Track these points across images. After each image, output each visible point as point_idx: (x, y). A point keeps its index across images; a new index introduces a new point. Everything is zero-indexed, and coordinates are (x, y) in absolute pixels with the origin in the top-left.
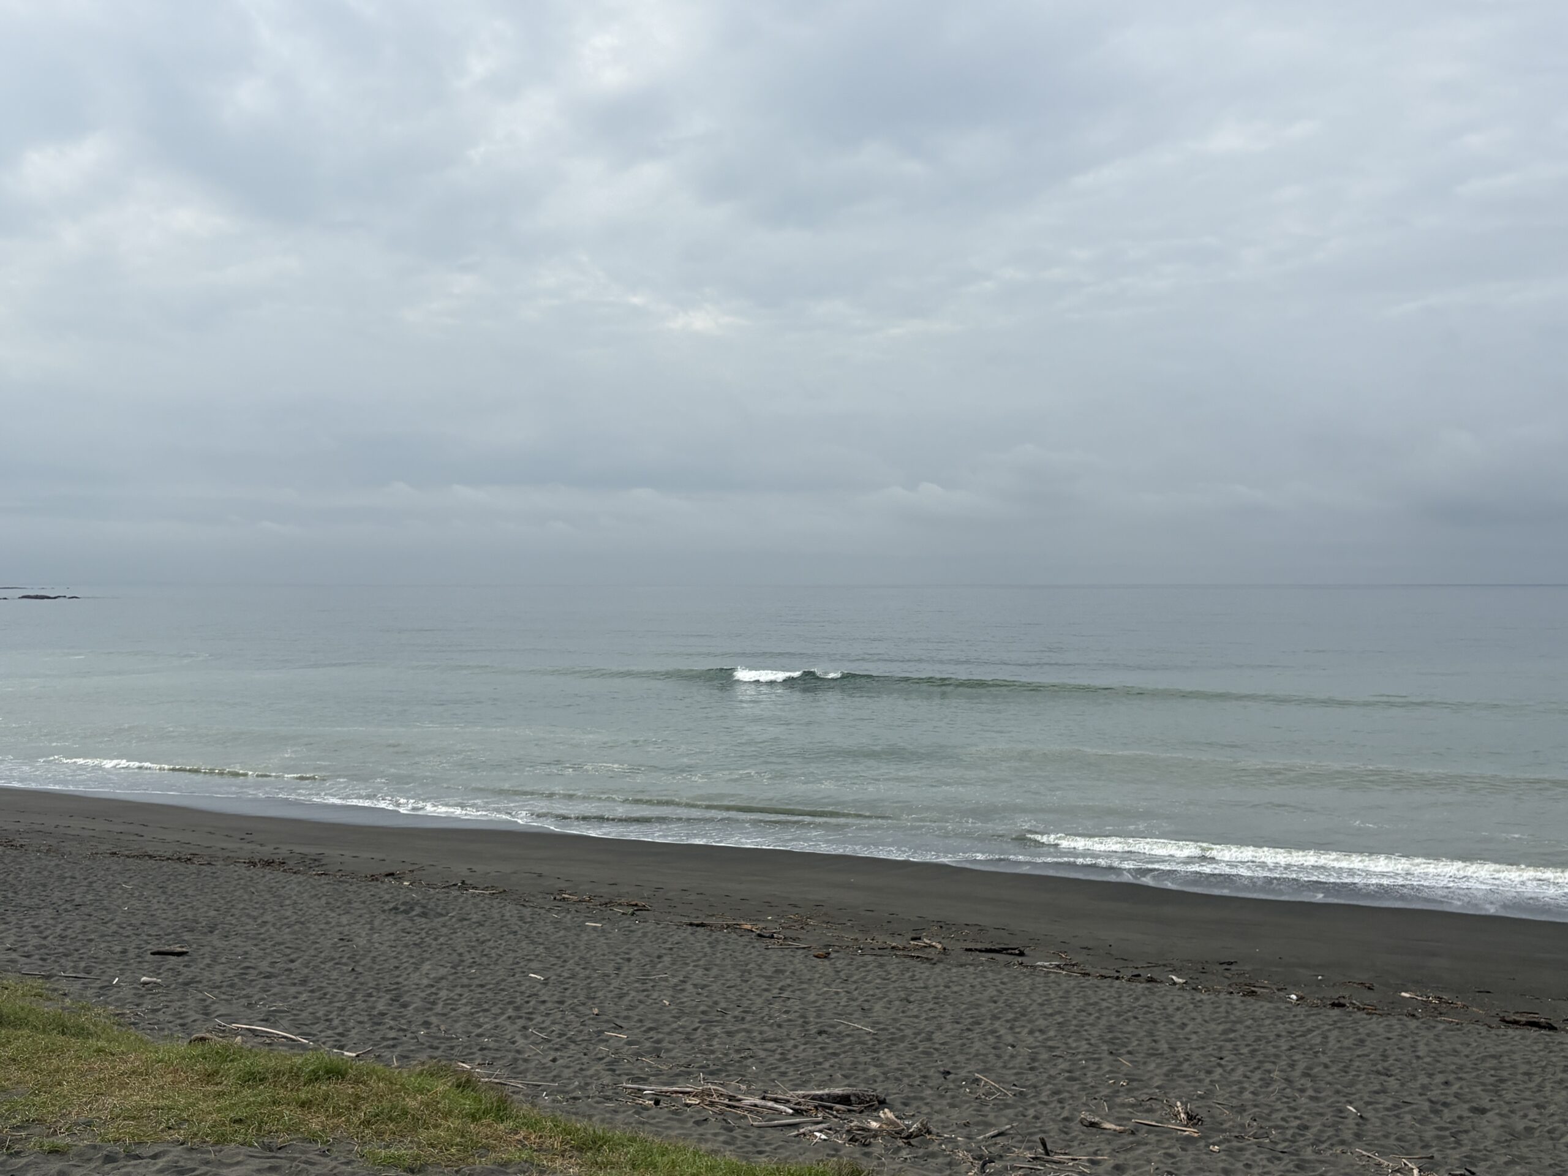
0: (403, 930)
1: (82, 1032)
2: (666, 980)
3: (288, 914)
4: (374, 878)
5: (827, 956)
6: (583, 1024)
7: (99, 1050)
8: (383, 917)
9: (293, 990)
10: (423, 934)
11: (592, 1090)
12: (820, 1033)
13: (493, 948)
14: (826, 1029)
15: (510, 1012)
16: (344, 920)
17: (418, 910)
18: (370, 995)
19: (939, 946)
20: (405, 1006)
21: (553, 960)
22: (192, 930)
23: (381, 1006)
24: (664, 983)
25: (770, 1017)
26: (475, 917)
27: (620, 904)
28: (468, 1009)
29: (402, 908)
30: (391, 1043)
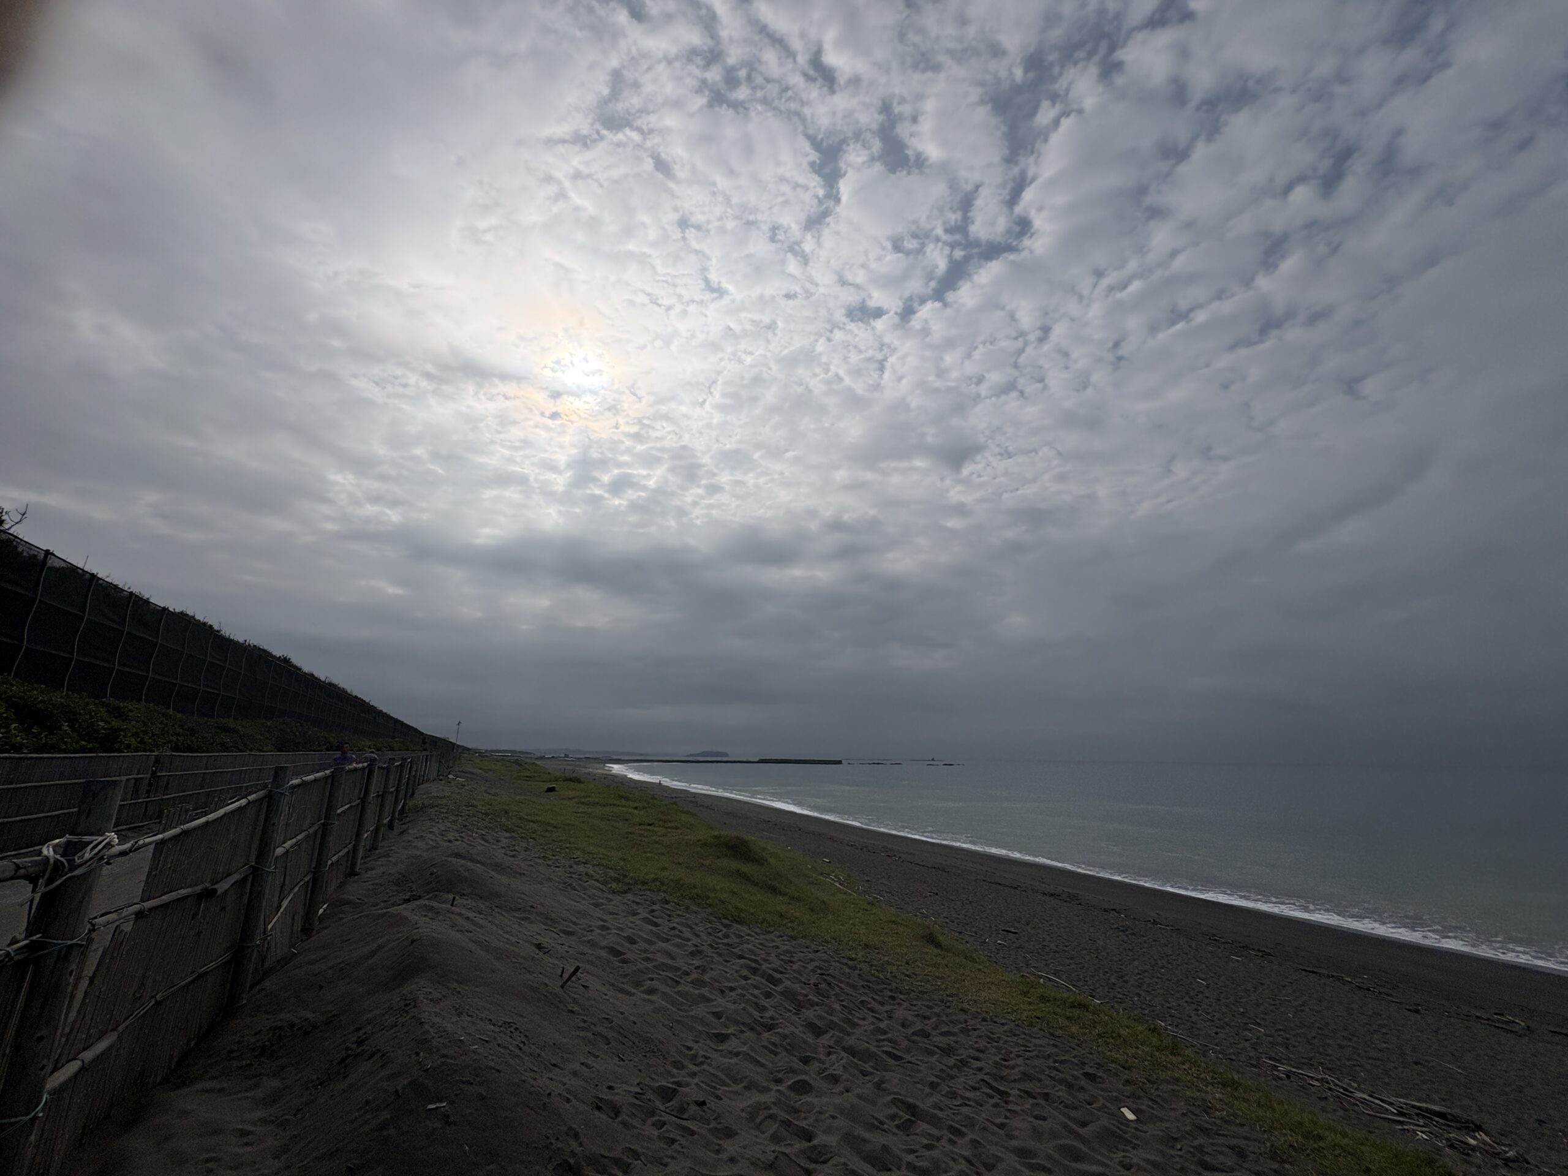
0: (1123, 941)
1: (973, 960)
2: (1289, 1001)
3: (1063, 922)
4: (1105, 910)
5: (1417, 1011)
6: (1233, 1015)
7: (979, 970)
8: (1112, 932)
9: (1068, 961)
10: (1134, 945)
11: (1243, 1058)
12: (1416, 1063)
13: (1175, 960)
14: (1421, 1062)
15: (1187, 999)
16: (1092, 930)
17: (1130, 931)
18: (1107, 972)
19: (1523, 1024)
20: (1126, 982)
21: (1213, 975)
22: (1019, 922)
23: (1113, 980)
24: (1287, 1003)
25: (1373, 1043)
26: (1163, 941)
27: (1253, 949)
28: (1161, 991)
29: (1121, 929)
30: (1120, 1000)
